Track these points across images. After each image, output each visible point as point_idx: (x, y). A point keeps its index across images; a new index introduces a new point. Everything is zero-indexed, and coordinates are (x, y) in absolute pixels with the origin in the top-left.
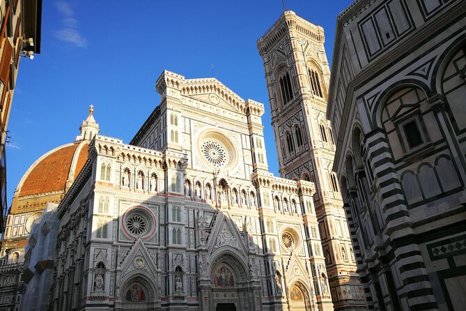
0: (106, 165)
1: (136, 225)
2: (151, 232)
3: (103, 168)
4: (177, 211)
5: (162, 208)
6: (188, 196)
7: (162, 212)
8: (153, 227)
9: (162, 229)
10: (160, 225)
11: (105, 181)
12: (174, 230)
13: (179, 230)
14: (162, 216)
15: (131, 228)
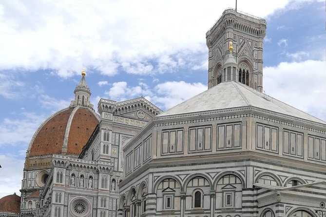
0: (60, 173)
1: (80, 208)
2: (87, 213)
3: (58, 175)
4: (104, 201)
5: (95, 198)
6: (113, 190)
7: (95, 201)
8: (89, 210)
9: (95, 211)
10: (93, 209)
11: (59, 183)
12: (101, 213)
13: (104, 213)
14: (95, 203)
15: (76, 210)
